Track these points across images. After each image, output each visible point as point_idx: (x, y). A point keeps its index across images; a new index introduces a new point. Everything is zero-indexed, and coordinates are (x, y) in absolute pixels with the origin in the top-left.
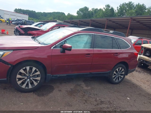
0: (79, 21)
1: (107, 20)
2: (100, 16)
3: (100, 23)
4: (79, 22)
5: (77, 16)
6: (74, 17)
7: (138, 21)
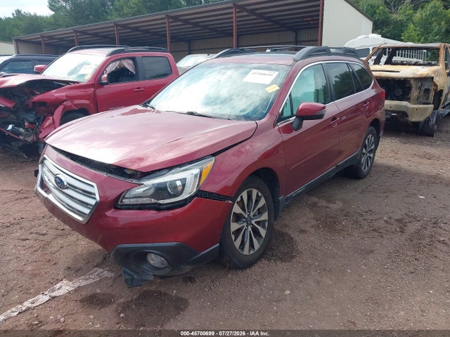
0: (75, 31)
1: (168, 17)
2: (132, 8)
3: (146, 31)
4: (74, 34)
5: (53, 16)
6: (45, 22)
7: (253, 10)
